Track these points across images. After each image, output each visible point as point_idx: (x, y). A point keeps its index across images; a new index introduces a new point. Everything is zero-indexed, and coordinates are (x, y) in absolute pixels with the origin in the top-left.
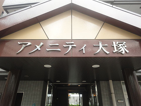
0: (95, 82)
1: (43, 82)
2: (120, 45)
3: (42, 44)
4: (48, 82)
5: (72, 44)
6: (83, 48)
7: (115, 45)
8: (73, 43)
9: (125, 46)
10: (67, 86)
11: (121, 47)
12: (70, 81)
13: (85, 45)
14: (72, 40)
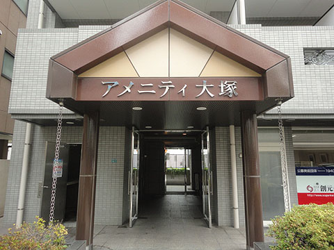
0: (207, 127)
1: (124, 128)
2: (229, 85)
3: (132, 83)
4: (133, 128)
5: (169, 84)
6: (183, 89)
7: (222, 86)
8: (170, 82)
9: (235, 87)
10: (162, 134)
11: (230, 89)
12: (167, 126)
13: (186, 86)
14: (169, 78)
